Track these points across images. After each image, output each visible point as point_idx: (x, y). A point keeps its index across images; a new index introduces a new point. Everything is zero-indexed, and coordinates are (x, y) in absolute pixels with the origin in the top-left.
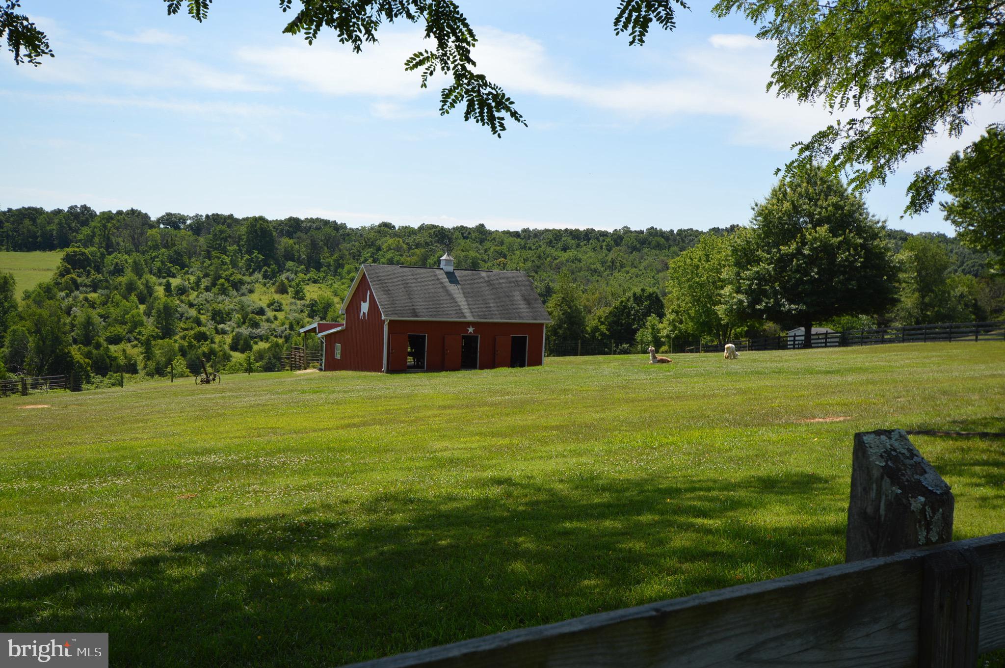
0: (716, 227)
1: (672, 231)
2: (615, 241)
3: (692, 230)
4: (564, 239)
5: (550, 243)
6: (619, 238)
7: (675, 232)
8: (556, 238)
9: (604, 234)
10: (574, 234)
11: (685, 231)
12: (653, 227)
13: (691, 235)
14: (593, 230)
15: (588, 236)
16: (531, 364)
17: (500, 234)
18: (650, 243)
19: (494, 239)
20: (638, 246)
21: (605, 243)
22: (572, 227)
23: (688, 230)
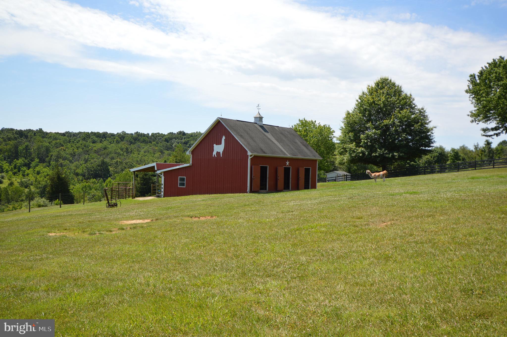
0: (172, 132)
1: (148, 134)
2: (120, 138)
3: (159, 133)
4: (92, 137)
5: (84, 139)
6: (122, 137)
7: (150, 135)
8: (86, 136)
9: (113, 135)
10: (97, 135)
11: (155, 134)
12: (138, 132)
13: (159, 136)
14: (107, 133)
15: (104, 136)
16: (312, 188)
17: (54, 134)
18: (139, 140)
19: (50, 137)
20: (133, 141)
21: (115, 140)
22: (95, 131)
23: (157, 133)
